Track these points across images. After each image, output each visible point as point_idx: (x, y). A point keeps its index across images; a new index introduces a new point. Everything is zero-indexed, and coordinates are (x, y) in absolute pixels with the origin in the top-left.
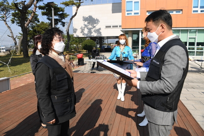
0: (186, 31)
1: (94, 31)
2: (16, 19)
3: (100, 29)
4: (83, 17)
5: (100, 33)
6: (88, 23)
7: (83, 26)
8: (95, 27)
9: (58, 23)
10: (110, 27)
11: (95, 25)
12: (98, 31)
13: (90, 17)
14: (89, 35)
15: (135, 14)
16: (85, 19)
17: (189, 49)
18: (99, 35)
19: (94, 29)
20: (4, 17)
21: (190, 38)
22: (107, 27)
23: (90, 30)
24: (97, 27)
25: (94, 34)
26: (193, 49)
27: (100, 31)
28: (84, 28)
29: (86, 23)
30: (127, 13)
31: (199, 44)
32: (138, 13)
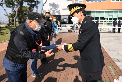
0: (108, 12)
1: (56, 12)
2: (7, 4)
3: (60, 11)
4: (50, 3)
5: (60, 13)
6: (53, 7)
7: (50, 9)
8: (56, 9)
9: (34, 7)
10: (65, 9)
11: (57, 8)
12: (59, 12)
13: (54, 3)
14: (53, 14)
15: (80, 2)
16: (51, 5)
17: (109, 22)
18: (59, 14)
19: (56, 11)
20: (1, 4)
21: (110, 16)
22: (63, 9)
23: (54, 11)
24: (58, 9)
25: (56, 14)
26: (112, 22)
27: (60, 12)
28: (50, 10)
29: (51, 7)
30: (75, 1)
31: (114, 19)
32: (81, 2)
